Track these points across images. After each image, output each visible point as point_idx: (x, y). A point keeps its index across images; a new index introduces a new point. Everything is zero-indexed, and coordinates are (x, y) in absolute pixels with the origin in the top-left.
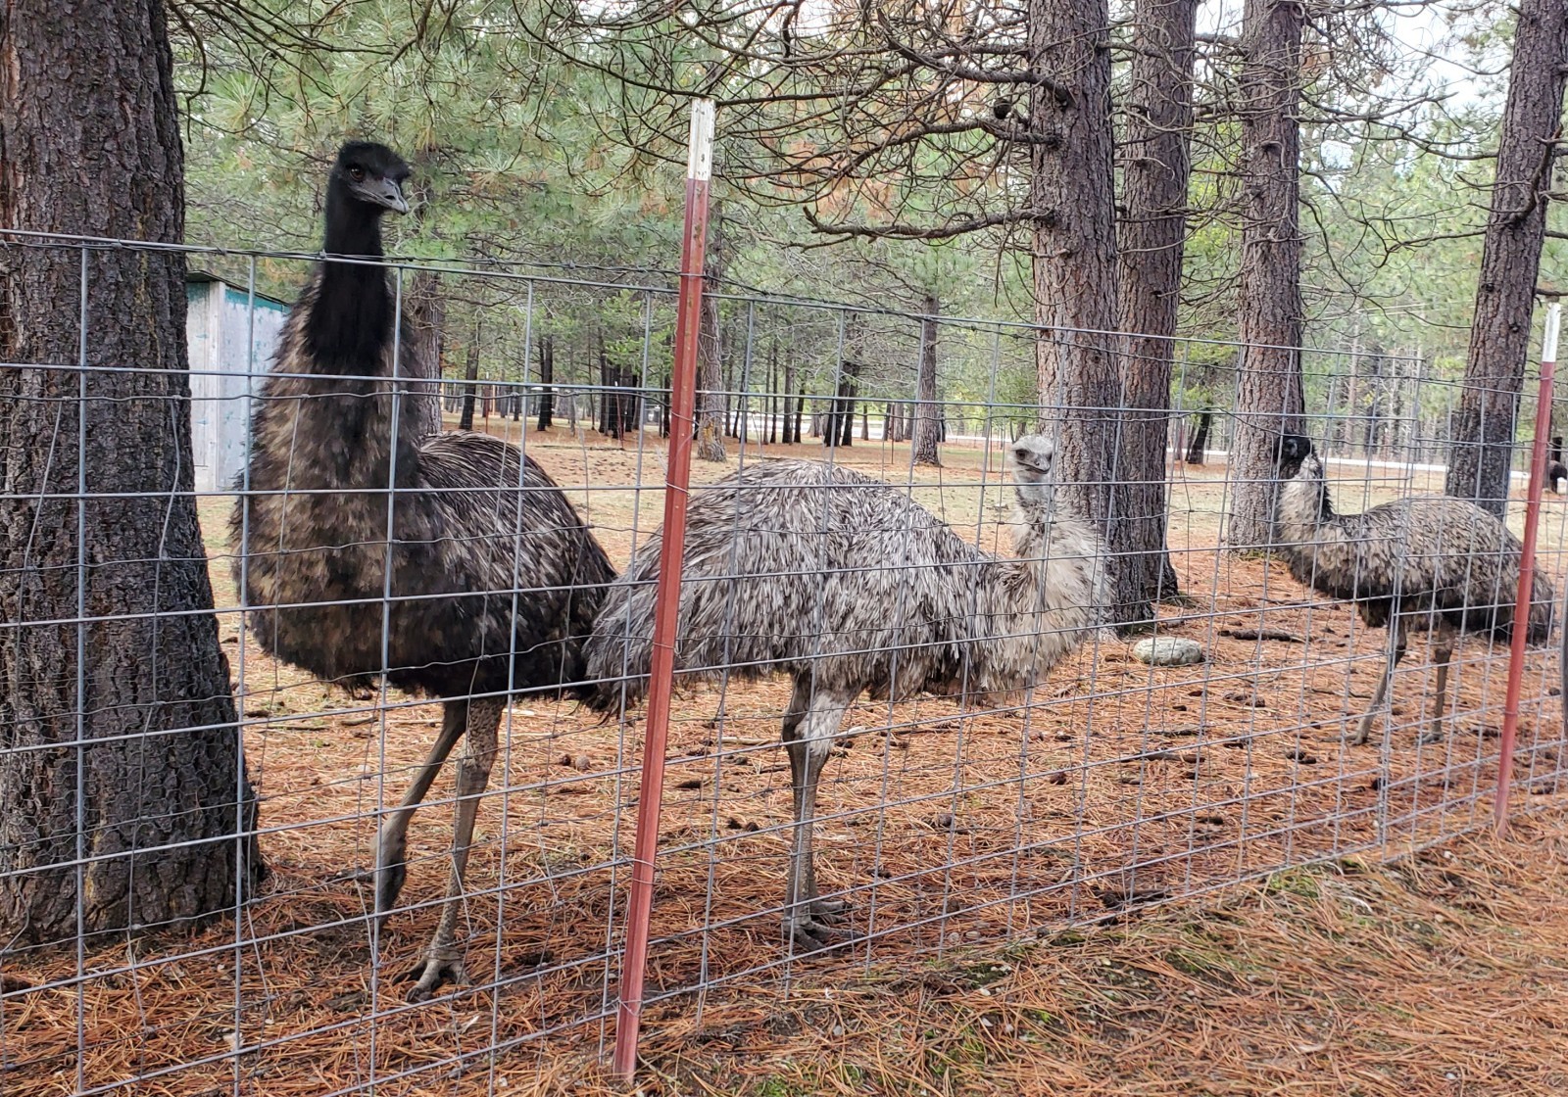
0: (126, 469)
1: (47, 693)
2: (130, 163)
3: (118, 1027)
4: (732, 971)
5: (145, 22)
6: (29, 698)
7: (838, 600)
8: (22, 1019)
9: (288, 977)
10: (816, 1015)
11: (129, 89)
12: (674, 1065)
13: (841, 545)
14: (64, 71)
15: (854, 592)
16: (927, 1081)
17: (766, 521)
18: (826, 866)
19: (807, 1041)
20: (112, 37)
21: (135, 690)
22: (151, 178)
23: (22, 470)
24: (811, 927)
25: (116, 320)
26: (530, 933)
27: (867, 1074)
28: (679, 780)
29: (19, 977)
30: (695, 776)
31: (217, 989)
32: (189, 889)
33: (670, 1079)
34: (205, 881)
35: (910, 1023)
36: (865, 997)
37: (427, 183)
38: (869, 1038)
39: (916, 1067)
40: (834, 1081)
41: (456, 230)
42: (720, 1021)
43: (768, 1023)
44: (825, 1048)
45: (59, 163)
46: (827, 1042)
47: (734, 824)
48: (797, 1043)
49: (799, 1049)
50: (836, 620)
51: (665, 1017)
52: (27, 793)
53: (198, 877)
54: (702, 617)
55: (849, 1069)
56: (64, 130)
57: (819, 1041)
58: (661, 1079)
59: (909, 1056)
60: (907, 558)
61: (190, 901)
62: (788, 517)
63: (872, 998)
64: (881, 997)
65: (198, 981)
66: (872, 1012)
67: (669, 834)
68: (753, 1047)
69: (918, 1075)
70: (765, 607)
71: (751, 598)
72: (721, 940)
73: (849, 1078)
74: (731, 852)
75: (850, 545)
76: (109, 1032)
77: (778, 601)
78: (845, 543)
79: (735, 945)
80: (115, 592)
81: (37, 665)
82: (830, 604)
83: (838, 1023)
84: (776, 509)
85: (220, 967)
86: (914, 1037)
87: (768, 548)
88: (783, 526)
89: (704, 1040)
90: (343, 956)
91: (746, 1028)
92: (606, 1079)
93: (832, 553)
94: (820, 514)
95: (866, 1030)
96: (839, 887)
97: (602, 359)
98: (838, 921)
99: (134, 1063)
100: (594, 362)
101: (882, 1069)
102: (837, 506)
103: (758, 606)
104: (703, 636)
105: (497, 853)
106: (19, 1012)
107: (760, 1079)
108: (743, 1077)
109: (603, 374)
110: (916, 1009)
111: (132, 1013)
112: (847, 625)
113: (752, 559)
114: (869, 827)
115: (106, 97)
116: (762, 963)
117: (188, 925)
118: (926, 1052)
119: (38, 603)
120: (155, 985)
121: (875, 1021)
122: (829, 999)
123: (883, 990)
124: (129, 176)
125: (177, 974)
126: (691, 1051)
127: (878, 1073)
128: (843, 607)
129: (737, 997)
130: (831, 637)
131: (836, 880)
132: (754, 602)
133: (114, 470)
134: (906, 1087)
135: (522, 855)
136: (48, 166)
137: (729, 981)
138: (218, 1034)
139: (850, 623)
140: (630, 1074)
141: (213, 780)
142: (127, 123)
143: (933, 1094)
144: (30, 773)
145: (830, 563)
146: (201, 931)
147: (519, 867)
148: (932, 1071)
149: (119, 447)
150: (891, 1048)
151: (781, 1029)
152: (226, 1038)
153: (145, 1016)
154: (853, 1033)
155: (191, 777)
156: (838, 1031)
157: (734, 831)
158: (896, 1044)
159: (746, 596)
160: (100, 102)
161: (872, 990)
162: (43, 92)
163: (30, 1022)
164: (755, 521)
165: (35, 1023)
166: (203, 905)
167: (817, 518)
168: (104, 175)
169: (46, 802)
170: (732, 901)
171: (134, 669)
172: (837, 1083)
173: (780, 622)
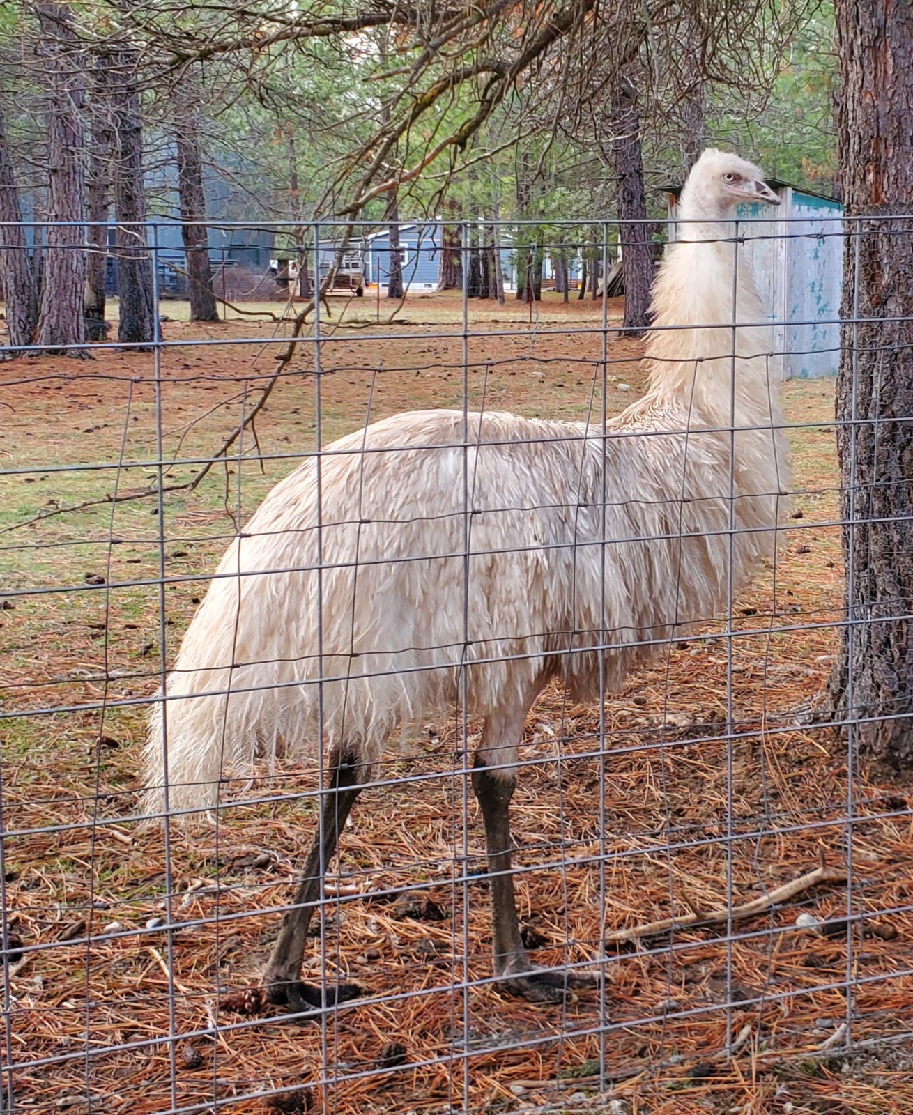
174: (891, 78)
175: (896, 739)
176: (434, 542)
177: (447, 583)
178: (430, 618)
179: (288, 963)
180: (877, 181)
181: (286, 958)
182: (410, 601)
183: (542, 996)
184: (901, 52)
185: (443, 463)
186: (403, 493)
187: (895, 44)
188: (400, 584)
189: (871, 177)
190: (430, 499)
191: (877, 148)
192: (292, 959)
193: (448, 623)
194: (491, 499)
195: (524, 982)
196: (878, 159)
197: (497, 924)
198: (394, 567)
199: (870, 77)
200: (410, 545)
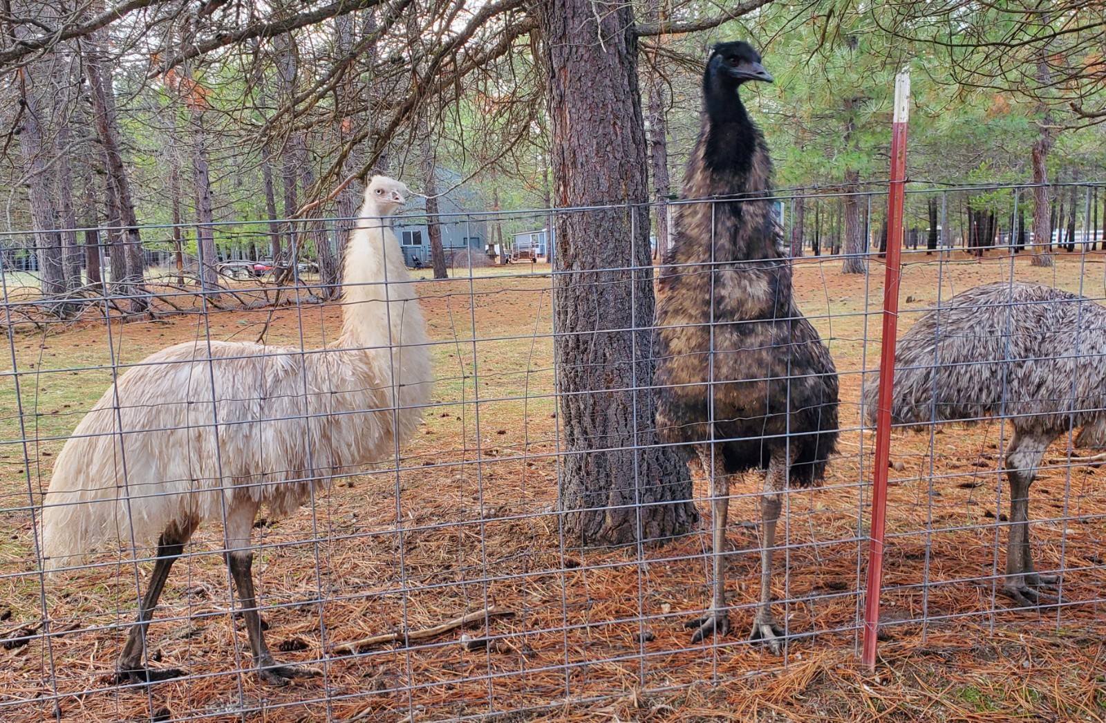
0: (620, 310)
1: (587, 420)
2: (619, 156)
3: (614, 592)
4: (961, 611)
5: (626, 82)
6: (579, 422)
7: (1033, 375)
8: (573, 581)
9: (700, 577)
10: (1010, 650)
11: (618, 118)
12: (902, 666)
13: (1036, 338)
14: (588, 115)
15: (1047, 370)
16: (1093, 711)
17: (979, 323)
18: (1052, 550)
19: (1003, 667)
20: (610, 94)
21: (626, 420)
22: (629, 162)
23: (573, 313)
24: (1025, 590)
25: (613, 236)
26: (837, 569)
27: (1044, 697)
28: (961, 481)
29: (575, 559)
30: (971, 480)
31: (664, 579)
32: (655, 523)
33: (898, 674)
34: (663, 520)
35: (1086, 669)
36: (1053, 645)
37: (851, 120)
38: (1051, 673)
39: (1085, 700)
40: (1017, 697)
41: (868, 144)
42: (940, 643)
43: (973, 650)
44: (1014, 674)
45: (587, 162)
46: (1016, 670)
47: (989, 514)
48: (992, 666)
49: (993, 671)
50: (1032, 388)
51: (905, 634)
52: (580, 469)
53: (659, 517)
54: (930, 384)
55: (1030, 692)
56: (588, 145)
57: (1010, 669)
58: (892, 673)
59: (1081, 691)
60: (1093, 348)
61: (655, 529)
62: (996, 320)
63: (1058, 646)
64: (1066, 647)
65: (656, 573)
66: (1056, 656)
67: (942, 517)
68: (960, 663)
69: (1086, 705)
70: (976, 378)
71: (966, 372)
72: (958, 589)
73: (1029, 698)
74: (981, 533)
75: (1043, 338)
76: (609, 593)
77: (986, 374)
78: (1040, 337)
79: (967, 594)
80: (615, 371)
81: (582, 407)
82: (1027, 377)
83: (1027, 659)
84: (987, 315)
85: (668, 567)
86: (1088, 678)
87: (979, 340)
88: (992, 326)
89: (926, 654)
90: (731, 569)
91: (956, 651)
92: (858, 666)
93: (1028, 344)
94: (1019, 318)
95: (1049, 668)
96: (1058, 565)
97: (969, 209)
98: (1050, 589)
99: (617, 612)
100: (964, 210)
101: (1057, 696)
102: (1033, 312)
103: (971, 377)
104: (931, 396)
105: (829, 519)
106: (573, 577)
107: (961, 686)
108: (948, 682)
109: (970, 217)
110: (1093, 659)
111: (622, 586)
112: (1041, 392)
113: (967, 348)
114: (1095, 526)
115: (607, 124)
116: (984, 609)
117: (655, 543)
118: (1096, 690)
119: (582, 377)
120: (635, 572)
121: (1057, 662)
122: (1023, 641)
123: (1068, 642)
124: (618, 163)
125: (646, 567)
126: (916, 658)
127: (1054, 698)
128: (1037, 380)
129: (959, 628)
130: (1028, 399)
131: (1056, 560)
132: (968, 375)
133: (613, 311)
134: (1075, 712)
135: (843, 521)
136: (582, 164)
137: (957, 618)
138: (659, 603)
139: (1043, 391)
140: (872, 666)
141: (666, 468)
142: (617, 135)
143: (1096, 720)
144: (581, 458)
145: (1026, 350)
146: (662, 546)
147: (840, 528)
148: (1098, 705)
149: (616, 299)
150: (1067, 683)
151: (982, 655)
152: (663, 606)
153: (627, 587)
154: (1039, 667)
155: (655, 466)
156: (1026, 664)
157: (987, 519)
158: (1072, 681)
159: (962, 371)
160: (604, 127)
161: (1059, 641)
162: (579, 128)
163: (577, 583)
164: (971, 323)
165: (578, 584)
166: (662, 533)
167: (1017, 321)
168: (606, 164)
169: (588, 474)
170: (973, 565)
171: (625, 409)
172: (1019, 699)
173: (988, 388)
174: (569, 127)
175: (586, 525)
176: (166, 420)
177: (173, 446)
178: (165, 467)
179: (131, 656)
180: (565, 191)
181: (130, 653)
182: (152, 454)
183: (275, 682)
184: (574, 110)
185: (178, 374)
186: (151, 391)
187: (570, 105)
188: (144, 446)
189: (562, 189)
190: (165, 396)
191: (564, 171)
192: (134, 653)
193: (177, 468)
194: (201, 396)
195: (267, 673)
196: (564, 177)
197: (251, 639)
198: (141, 435)
199: (558, 127)
200: (150, 422)
